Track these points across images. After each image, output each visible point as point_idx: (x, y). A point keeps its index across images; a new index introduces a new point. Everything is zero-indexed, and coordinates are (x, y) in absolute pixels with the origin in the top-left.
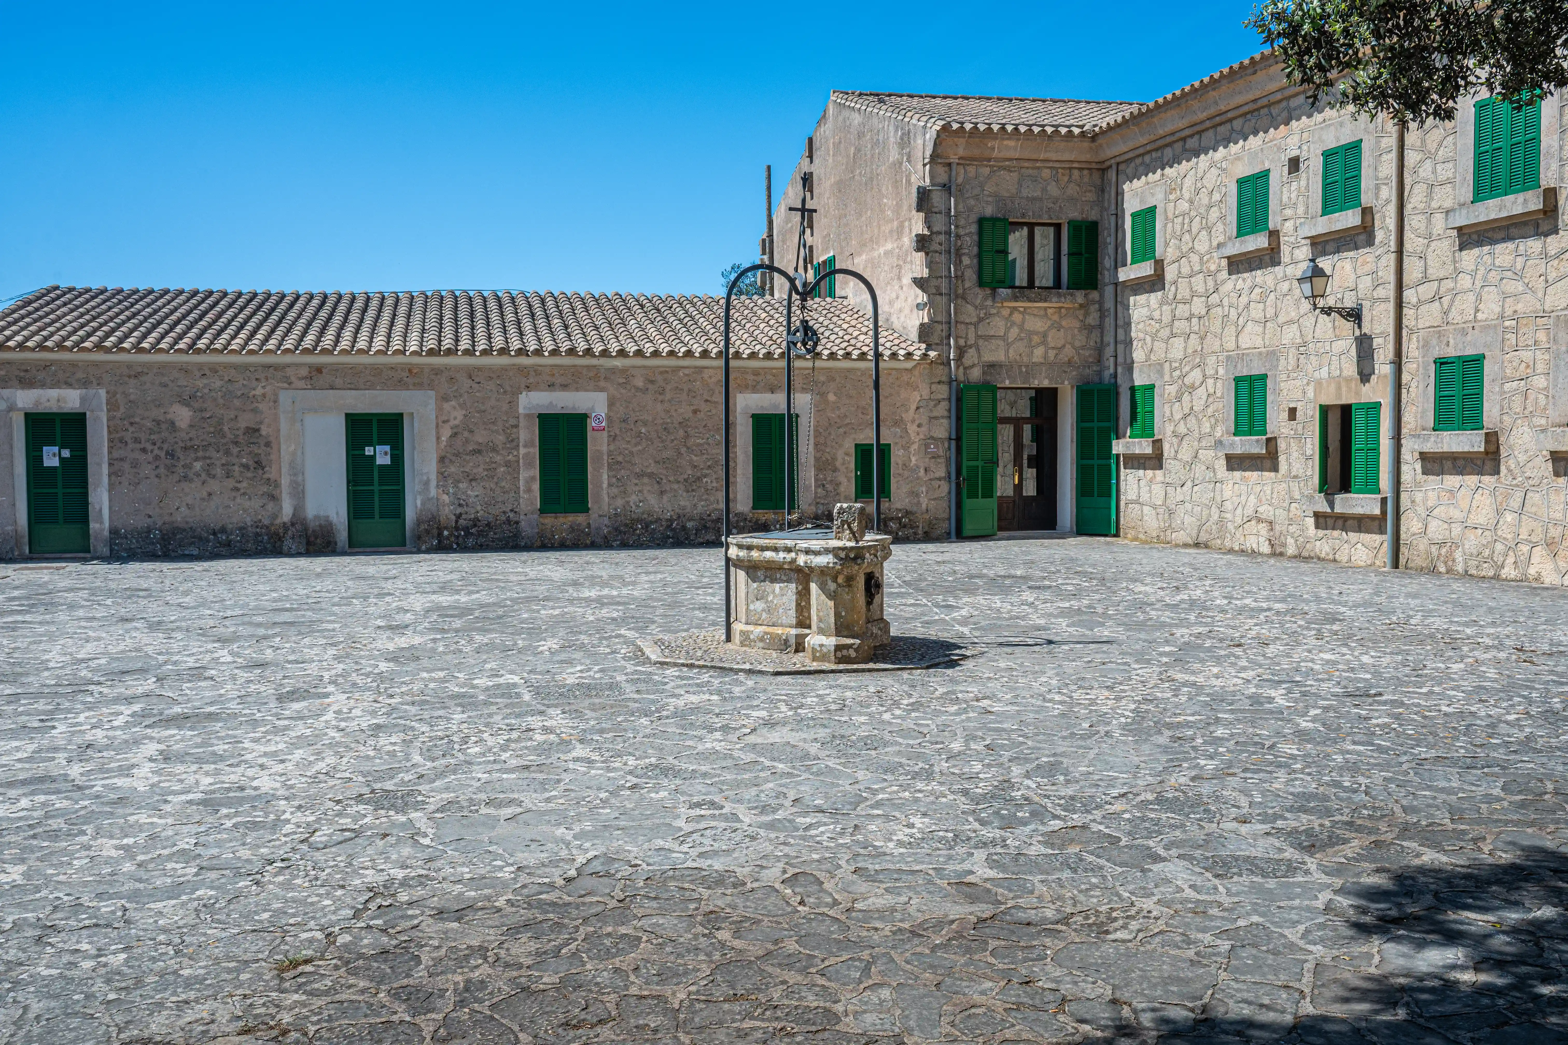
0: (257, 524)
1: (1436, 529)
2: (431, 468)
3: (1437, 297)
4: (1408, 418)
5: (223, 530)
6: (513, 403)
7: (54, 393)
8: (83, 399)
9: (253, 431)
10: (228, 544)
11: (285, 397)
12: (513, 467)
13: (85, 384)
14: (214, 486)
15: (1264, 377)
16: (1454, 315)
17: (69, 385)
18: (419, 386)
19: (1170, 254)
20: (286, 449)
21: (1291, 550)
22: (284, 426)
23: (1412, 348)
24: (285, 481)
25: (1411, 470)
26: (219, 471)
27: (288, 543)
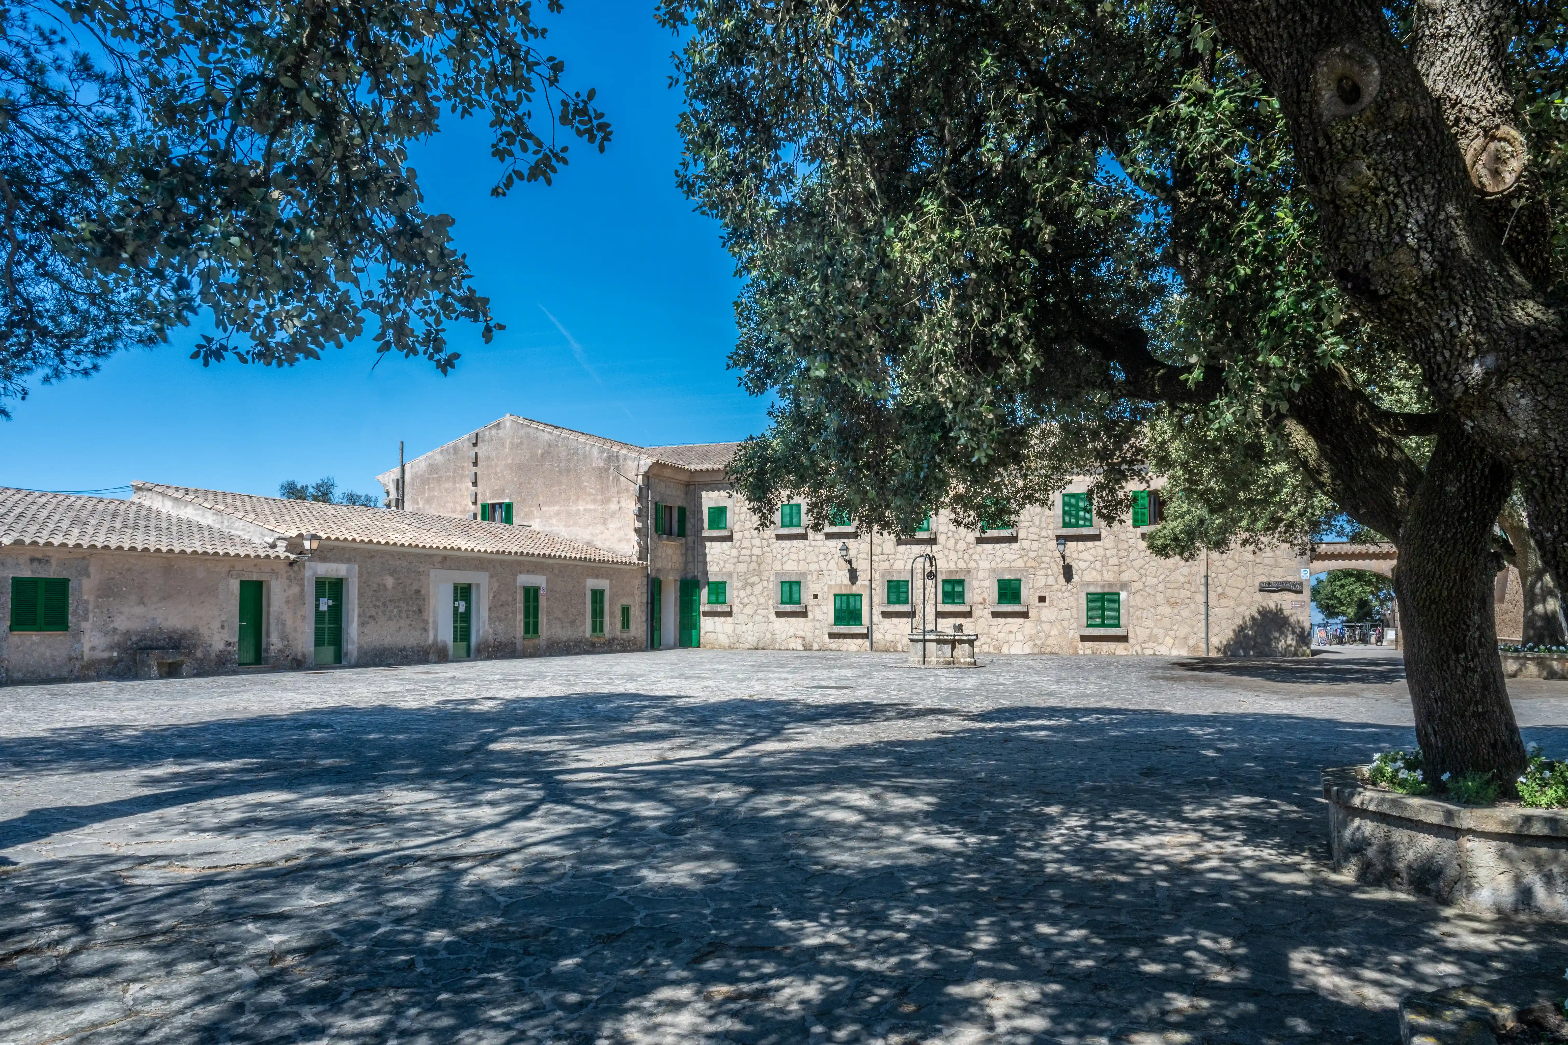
0: (418, 645)
1: (889, 637)
2: (484, 613)
3: (888, 560)
4: (876, 600)
5: (404, 649)
6: (515, 580)
7: (334, 566)
8: (348, 571)
9: (418, 592)
10: (406, 657)
11: (433, 573)
12: (514, 613)
13: (349, 561)
14: (402, 623)
15: (799, 583)
16: (896, 566)
17: (342, 562)
18: (482, 569)
19: (736, 528)
20: (432, 602)
21: (816, 647)
22: (431, 589)
23: (877, 576)
24: (431, 621)
25: (877, 617)
26: (404, 615)
27: (432, 657)
